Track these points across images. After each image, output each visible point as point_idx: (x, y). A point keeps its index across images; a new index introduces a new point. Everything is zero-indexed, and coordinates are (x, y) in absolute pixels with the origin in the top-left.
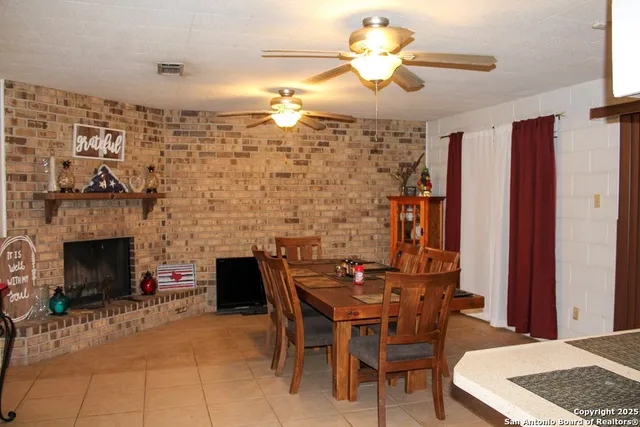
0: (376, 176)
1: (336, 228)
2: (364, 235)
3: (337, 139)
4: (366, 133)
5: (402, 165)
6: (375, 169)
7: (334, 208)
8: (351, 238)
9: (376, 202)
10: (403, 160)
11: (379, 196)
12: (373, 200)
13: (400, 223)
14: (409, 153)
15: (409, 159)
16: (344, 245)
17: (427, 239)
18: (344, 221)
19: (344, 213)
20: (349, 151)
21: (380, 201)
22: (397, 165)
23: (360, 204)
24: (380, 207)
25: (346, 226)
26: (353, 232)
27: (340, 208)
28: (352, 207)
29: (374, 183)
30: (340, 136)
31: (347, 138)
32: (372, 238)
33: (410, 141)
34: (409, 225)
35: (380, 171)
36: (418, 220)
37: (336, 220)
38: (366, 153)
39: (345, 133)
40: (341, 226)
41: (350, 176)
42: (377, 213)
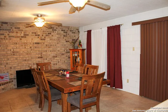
0: (66, 43)
1: (54, 59)
2: (62, 61)
3: (54, 32)
4: (62, 30)
5: (73, 40)
6: (65, 41)
7: (53, 53)
8: (58, 62)
9: (66, 51)
10: (73, 38)
11: (66, 49)
12: (65, 50)
13: (73, 57)
14: (75, 36)
15: (75, 38)
16: (56, 64)
17: (81, 61)
18: (56, 57)
19: (56, 55)
20: (57, 36)
21: (67, 50)
22: (71, 40)
23: (61, 52)
24: (67, 52)
25: (57, 58)
26: (59, 60)
27: (55, 53)
28: (59, 52)
29: (65, 45)
30: (55, 31)
31: (57, 32)
32: (65, 62)
33: (75, 33)
34: (76, 57)
35: (67, 42)
36: (79, 56)
37: (54, 57)
38: (62, 36)
39: (56, 30)
40: (55, 58)
41: (58, 43)
42: (66, 54)
